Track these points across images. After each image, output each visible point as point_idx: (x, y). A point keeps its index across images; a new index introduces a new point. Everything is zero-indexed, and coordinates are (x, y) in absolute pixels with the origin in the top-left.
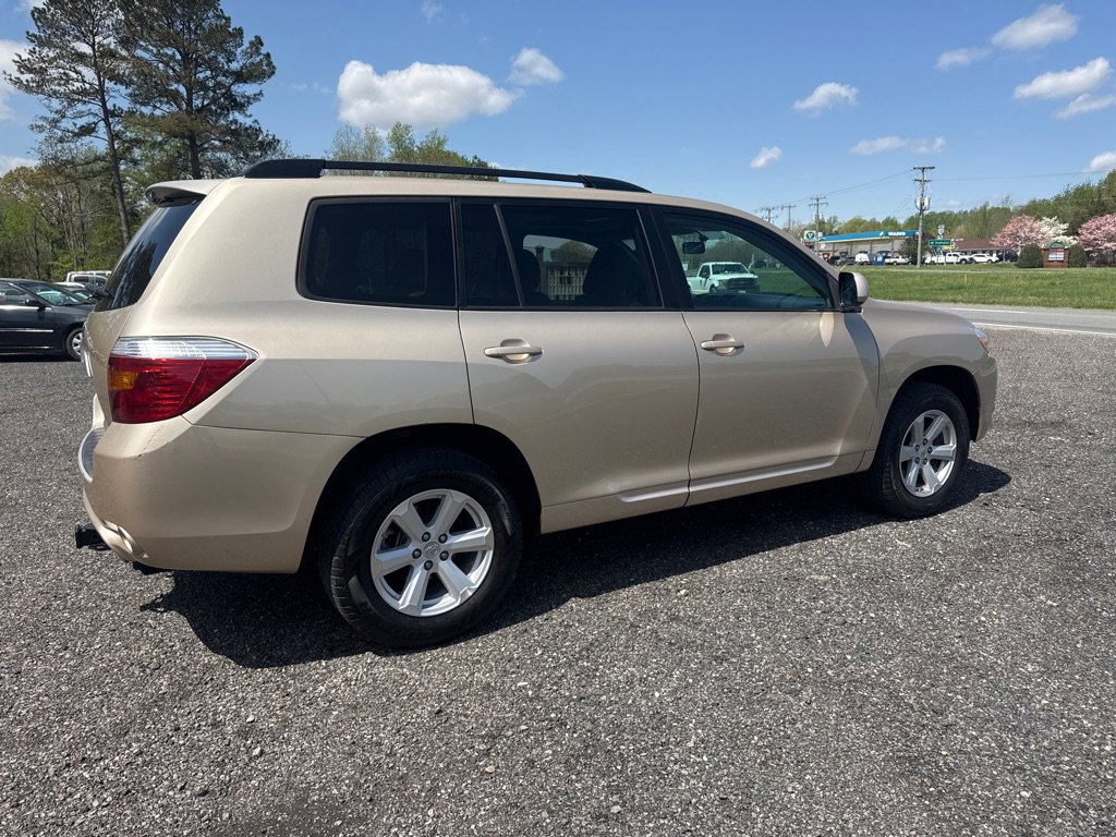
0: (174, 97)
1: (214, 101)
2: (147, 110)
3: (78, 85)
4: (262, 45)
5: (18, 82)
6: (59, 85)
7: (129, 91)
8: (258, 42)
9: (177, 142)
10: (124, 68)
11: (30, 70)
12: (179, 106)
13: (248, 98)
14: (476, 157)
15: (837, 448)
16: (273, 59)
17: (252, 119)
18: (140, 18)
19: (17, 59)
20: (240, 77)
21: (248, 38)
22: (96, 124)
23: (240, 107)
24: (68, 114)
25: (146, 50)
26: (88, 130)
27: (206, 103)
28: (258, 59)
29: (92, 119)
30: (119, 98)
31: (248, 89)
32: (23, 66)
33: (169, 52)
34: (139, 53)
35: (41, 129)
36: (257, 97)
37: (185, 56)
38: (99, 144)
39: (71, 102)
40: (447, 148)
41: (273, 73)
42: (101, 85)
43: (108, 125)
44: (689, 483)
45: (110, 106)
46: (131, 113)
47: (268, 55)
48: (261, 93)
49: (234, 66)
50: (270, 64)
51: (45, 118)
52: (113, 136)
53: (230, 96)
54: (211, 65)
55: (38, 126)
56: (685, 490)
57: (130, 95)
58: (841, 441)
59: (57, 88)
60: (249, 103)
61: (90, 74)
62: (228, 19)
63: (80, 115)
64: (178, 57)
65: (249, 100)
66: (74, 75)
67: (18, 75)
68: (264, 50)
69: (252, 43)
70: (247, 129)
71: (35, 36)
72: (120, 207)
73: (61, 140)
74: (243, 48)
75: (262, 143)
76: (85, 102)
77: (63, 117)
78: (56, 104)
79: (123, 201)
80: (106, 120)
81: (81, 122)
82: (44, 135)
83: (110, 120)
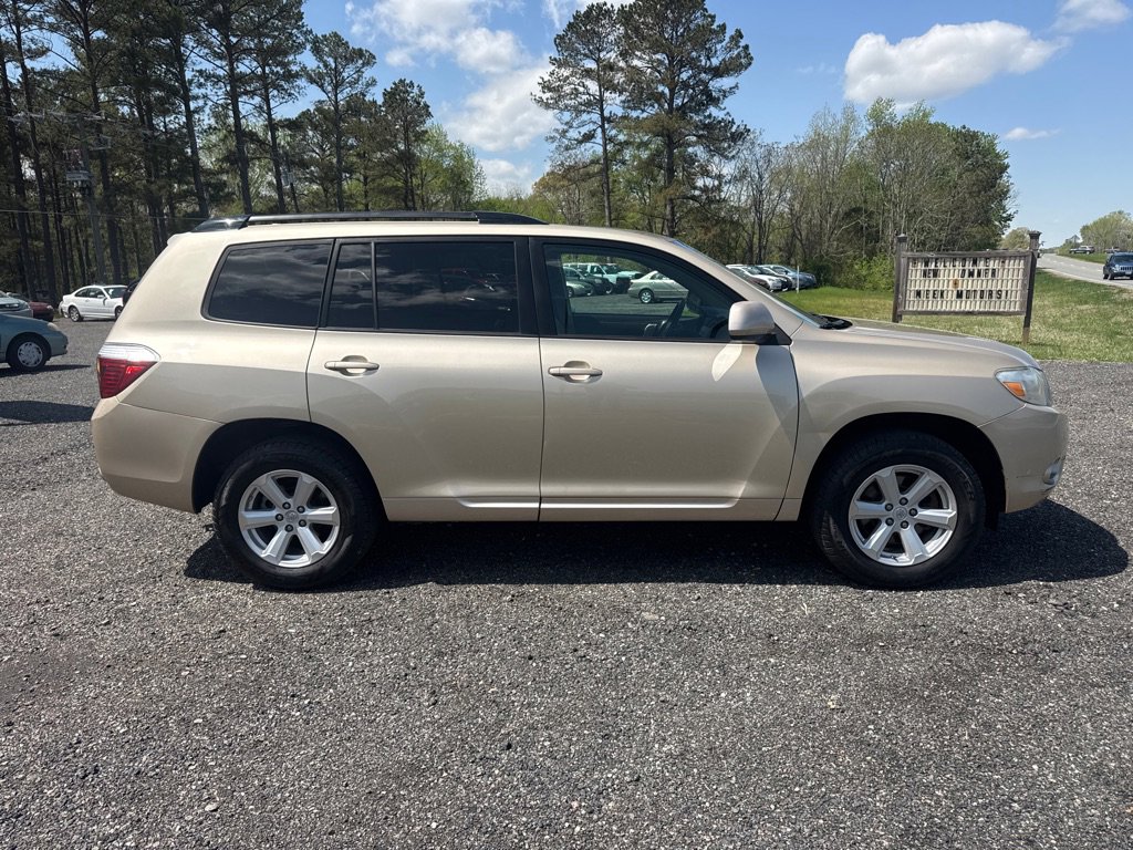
0: (659, 97)
1: (692, 98)
2: (634, 114)
3: (584, 97)
4: (742, 37)
5: (540, 101)
6: (571, 99)
7: (623, 98)
8: (739, 35)
9: (659, 140)
10: (619, 78)
11: (550, 90)
12: (661, 106)
13: (724, 92)
14: (964, 127)
15: (739, 490)
16: (750, 51)
17: (725, 112)
18: (637, 30)
19: (541, 81)
20: (717, 72)
21: (730, 32)
22: (595, 130)
23: (715, 101)
24: (574, 125)
25: (640, 58)
26: (589, 137)
27: (686, 100)
28: (736, 52)
29: (592, 127)
30: (614, 104)
31: (725, 82)
32: (546, 87)
33: (659, 56)
34: (636, 62)
35: (553, 139)
36: (732, 90)
37: (671, 58)
38: (595, 148)
39: (579, 112)
40: (932, 120)
41: (750, 64)
42: (601, 96)
43: (604, 131)
44: (541, 499)
45: (606, 114)
46: (624, 117)
47: (746, 47)
48: (737, 86)
49: (715, 62)
50: (747, 55)
51: (557, 130)
52: (607, 140)
53: (707, 92)
54: (693, 63)
55: (551, 138)
56: (536, 505)
57: (623, 102)
58: (745, 483)
59: (569, 102)
60: (725, 96)
61: (593, 87)
62: (713, 17)
63: (583, 124)
64: (667, 62)
65: (725, 94)
66: (581, 89)
67: (541, 94)
68: (742, 43)
69: (732, 38)
70: (720, 122)
71: (555, 59)
72: (606, 204)
73: (567, 148)
74: (724, 44)
75: (732, 134)
76: (589, 112)
77: (571, 127)
78: (567, 116)
79: (608, 199)
80: (602, 126)
81: (584, 130)
82: (556, 144)
83: (606, 126)
